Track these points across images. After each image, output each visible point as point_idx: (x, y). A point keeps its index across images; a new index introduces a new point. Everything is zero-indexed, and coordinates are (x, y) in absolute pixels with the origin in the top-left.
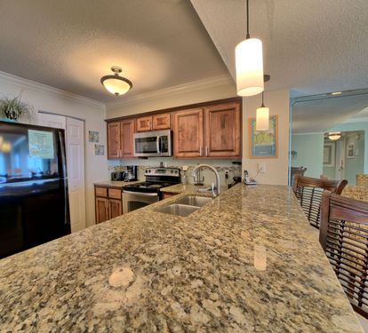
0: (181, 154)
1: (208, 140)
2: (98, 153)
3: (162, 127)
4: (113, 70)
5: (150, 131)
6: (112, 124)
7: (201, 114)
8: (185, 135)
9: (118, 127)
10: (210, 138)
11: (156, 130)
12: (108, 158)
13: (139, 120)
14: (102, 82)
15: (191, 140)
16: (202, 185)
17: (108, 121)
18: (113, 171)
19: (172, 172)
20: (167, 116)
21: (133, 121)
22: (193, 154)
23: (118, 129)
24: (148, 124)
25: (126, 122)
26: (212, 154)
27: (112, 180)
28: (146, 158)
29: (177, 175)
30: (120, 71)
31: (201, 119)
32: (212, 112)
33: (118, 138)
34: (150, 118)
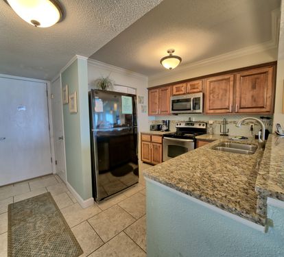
0: (212, 111)
1: (238, 99)
2: (143, 111)
3: (195, 90)
4: (168, 52)
5: (184, 94)
6: (153, 91)
7: (232, 79)
8: (216, 97)
9: (157, 93)
10: (241, 98)
11: (189, 93)
12: (149, 115)
13: (174, 87)
14: (161, 62)
15: (221, 99)
16: (227, 135)
17: (149, 89)
18: (151, 124)
19: (200, 125)
20: (200, 82)
21: (169, 88)
22: (223, 111)
23: (157, 94)
24: (183, 89)
25: (164, 88)
26: (242, 110)
27: (151, 130)
28: (177, 114)
29: (204, 127)
30: (173, 52)
31: (232, 83)
32: (243, 76)
33: (157, 101)
34: (184, 85)
